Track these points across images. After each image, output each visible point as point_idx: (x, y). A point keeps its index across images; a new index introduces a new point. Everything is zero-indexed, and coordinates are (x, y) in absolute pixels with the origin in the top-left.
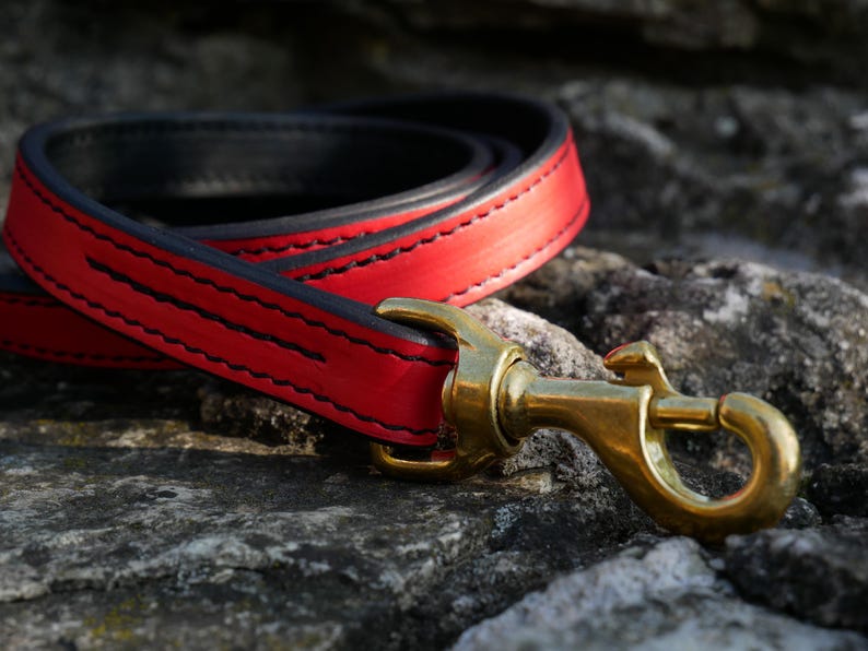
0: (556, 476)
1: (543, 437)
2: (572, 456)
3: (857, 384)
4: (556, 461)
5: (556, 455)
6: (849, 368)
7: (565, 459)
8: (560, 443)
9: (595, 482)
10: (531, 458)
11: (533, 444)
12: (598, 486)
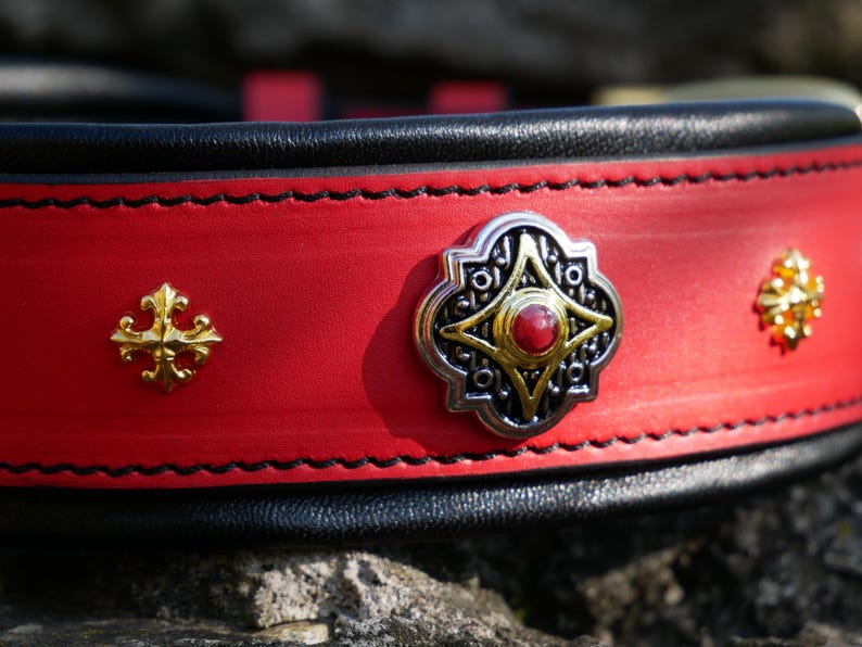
0: (334, 630)
1: (319, 575)
2: (358, 602)
3: (813, 547)
4: (337, 610)
5: (337, 602)
6: (801, 523)
7: (349, 607)
8: (343, 585)
9: (377, 628)
10: (302, 606)
11: (306, 586)
12: (381, 634)
